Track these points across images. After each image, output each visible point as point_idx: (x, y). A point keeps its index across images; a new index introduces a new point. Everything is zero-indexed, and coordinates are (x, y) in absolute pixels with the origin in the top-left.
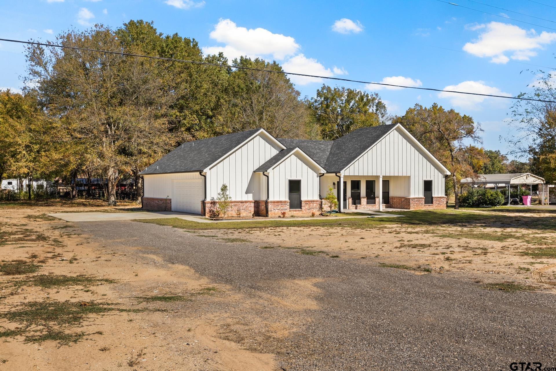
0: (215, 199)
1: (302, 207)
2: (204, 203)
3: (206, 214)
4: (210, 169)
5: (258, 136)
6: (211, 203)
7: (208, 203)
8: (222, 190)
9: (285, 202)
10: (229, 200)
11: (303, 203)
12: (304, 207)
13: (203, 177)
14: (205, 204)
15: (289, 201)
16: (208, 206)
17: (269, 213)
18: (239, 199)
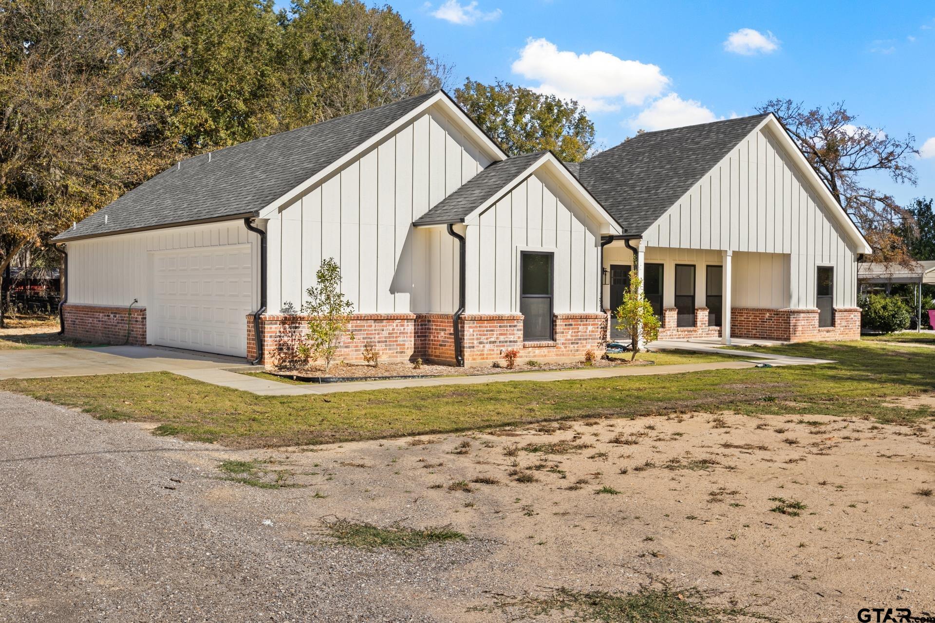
0: (297, 308)
1: (558, 337)
2: (257, 322)
3: (267, 356)
4: (281, 209)
5: (426, 116)
6: (284, 322)
7: (273, 321)
8: (322, 278)
9: (512, 319)
10: (345, 311)
11: (560, 325)
12: (564, 334)
13: (255, 237)
14: (263, 323)
15: (523, 317)
16: (272, 331)
17: (467, 353)
18: (367, 309)
